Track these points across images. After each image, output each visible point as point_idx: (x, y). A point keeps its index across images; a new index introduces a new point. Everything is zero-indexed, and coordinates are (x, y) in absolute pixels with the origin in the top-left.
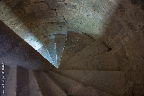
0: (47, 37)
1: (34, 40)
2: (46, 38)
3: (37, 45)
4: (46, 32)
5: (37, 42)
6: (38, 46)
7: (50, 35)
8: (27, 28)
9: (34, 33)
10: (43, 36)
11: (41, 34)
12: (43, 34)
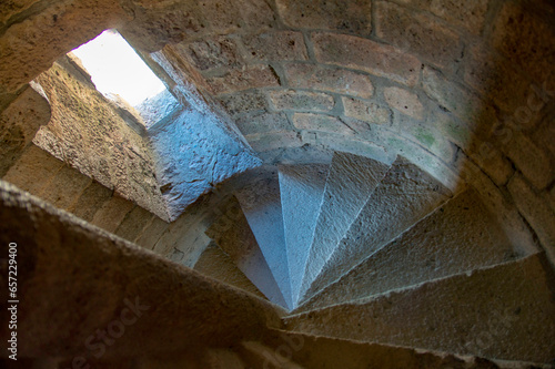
0: (509, 201)
1: (453, 128)
2: (497, 197)
3: (438, 154)
4: (537, 193)
5: (451, 151)
6: (434, 159)
7: (530, 219)
8: (507, 39)
9: (495, 107)
10: (500, 175)
11: (511, 155)
12: (513, 167)
